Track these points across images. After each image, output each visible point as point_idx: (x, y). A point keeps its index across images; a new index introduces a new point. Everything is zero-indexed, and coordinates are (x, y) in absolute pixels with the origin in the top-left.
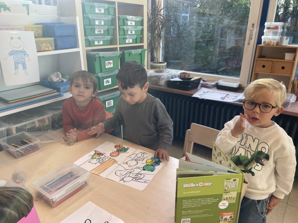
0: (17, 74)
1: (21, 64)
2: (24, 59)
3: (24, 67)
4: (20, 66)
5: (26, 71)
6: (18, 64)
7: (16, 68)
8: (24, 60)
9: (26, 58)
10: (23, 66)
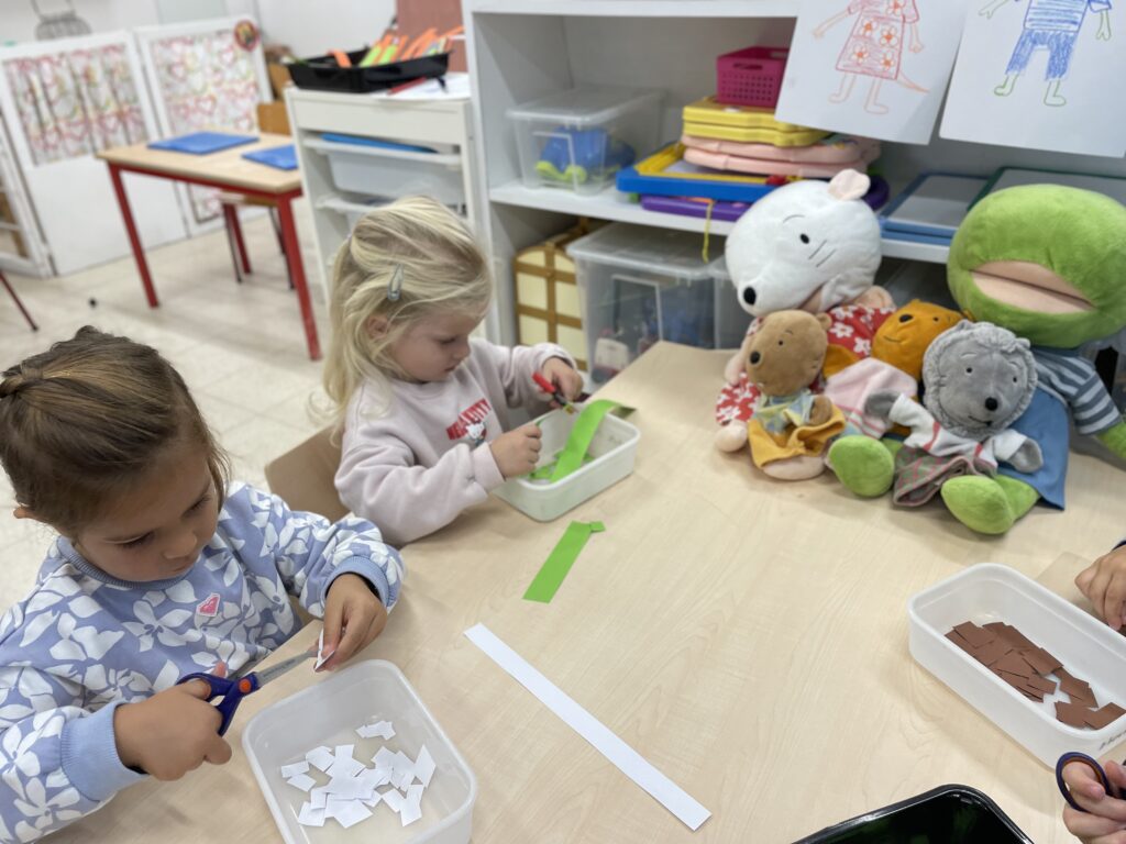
0: (1007, 90)
1: (1050, 48)
2: (1075, 23)
3: (1057, 68)
4: (1041, 57)
5: (1054, 85)
6: (1035, 42)
7: (1017, 62)
8: (1074, 28)
9: (1092, 20)
10: (1052, 58)
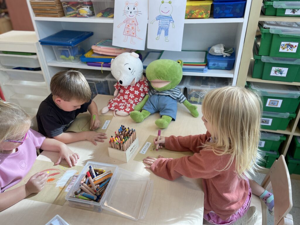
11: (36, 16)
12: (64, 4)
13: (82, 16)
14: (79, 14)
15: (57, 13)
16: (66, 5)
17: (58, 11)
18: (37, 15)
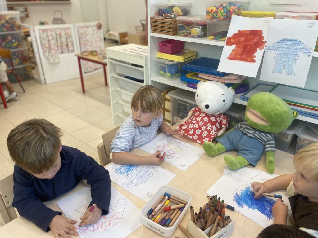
11: (152, 32)
12: (179, 23)
13: (192, 37)
14: (190, 33)
15: (171, 31)
16: (181, 24)
17: (172, 29)
18: (154, 31)
